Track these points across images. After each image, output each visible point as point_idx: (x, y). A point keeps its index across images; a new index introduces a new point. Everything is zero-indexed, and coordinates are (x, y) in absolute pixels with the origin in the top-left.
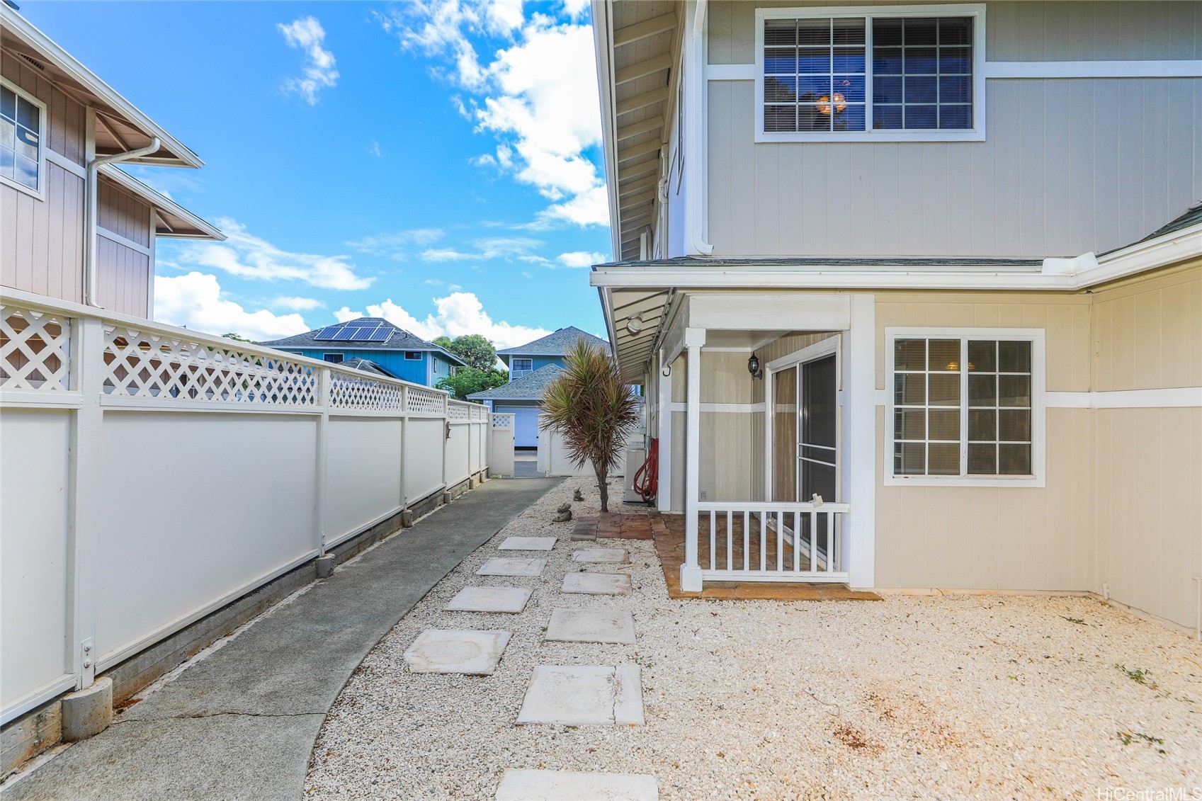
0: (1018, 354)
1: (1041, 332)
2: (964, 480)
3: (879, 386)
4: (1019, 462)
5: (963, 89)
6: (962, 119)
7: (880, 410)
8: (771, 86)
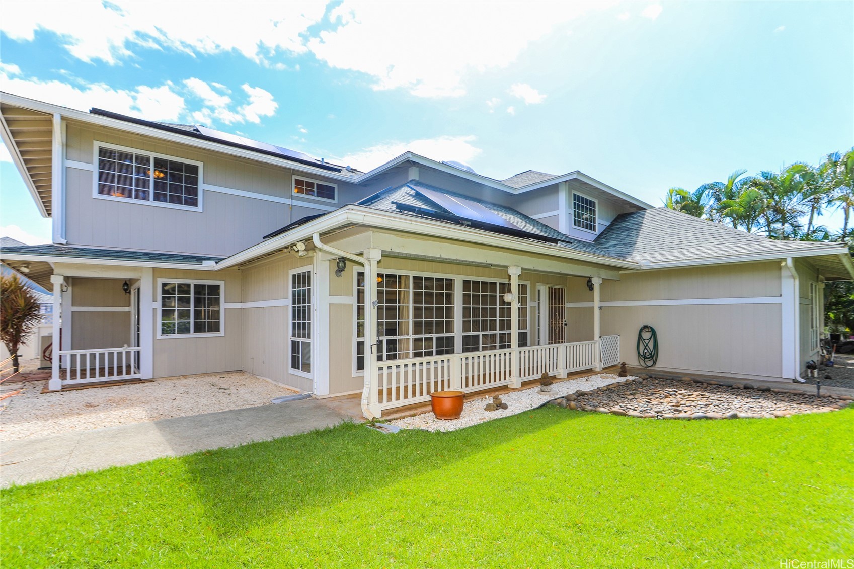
0: (215, 289)
1: (223, 282)
2: (192, 335)
3: (154, 300)
4: (215, 327)
5: (194, 192)
6: (194, 203)
7: (154, 310)
8: (101, 176)
